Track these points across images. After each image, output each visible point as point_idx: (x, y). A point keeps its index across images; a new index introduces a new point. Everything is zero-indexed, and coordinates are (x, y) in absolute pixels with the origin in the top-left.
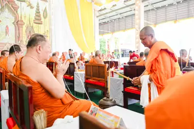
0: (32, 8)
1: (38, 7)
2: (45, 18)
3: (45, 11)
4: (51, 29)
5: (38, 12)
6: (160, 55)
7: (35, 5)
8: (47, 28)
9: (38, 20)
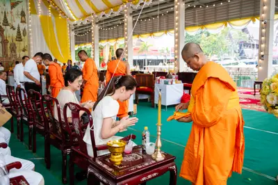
0: (14, 29)
1: (19, 28)
2: (24, 36)
3: (24, 30)
4: (29, 45)
5: (19, 32)
6: (206, 83)
7: (16, 27)
8: (26, 44)
9: (19, 38)
